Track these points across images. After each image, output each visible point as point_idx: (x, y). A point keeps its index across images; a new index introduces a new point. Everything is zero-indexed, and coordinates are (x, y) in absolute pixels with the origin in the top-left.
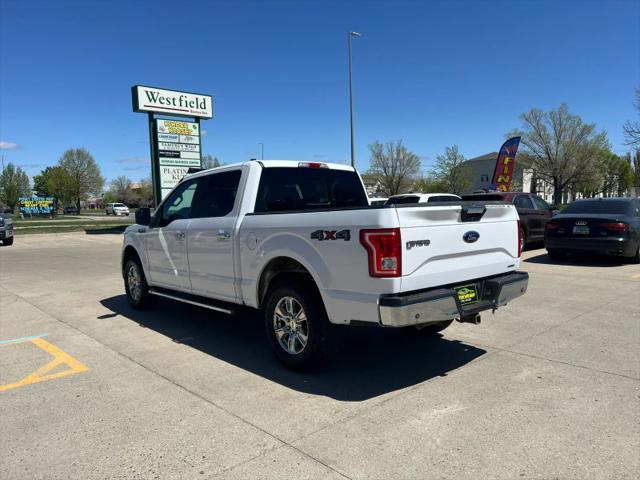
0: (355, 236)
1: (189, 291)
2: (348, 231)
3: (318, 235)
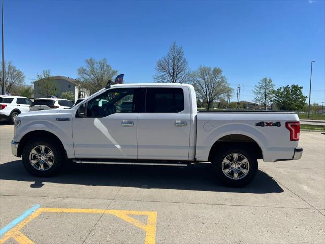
0: (283, 125)
1: (135, 158)
2: (280, 123)
3: (261, 124)
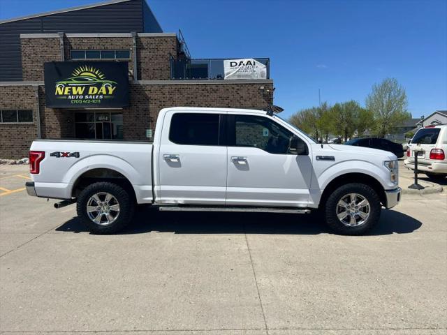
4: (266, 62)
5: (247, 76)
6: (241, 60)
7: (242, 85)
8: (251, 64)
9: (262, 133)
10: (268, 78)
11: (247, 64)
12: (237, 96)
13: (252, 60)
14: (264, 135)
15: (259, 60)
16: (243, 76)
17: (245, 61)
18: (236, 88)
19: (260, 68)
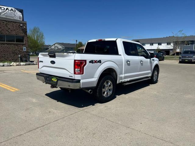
4: (21, 11)
5: (11, 17)
6: (7, 7)
7: (9, 22)
8: (13, 10)
9: (23, 49)
10: (23, 20)
11: (11, 10)
12: (6, 27)
13: (14, 9)
14: (24, 50)
15: (17, 9)
16: (9, 17)
17: (10, 8)
18: (5, 23)
19: (19, 14)
